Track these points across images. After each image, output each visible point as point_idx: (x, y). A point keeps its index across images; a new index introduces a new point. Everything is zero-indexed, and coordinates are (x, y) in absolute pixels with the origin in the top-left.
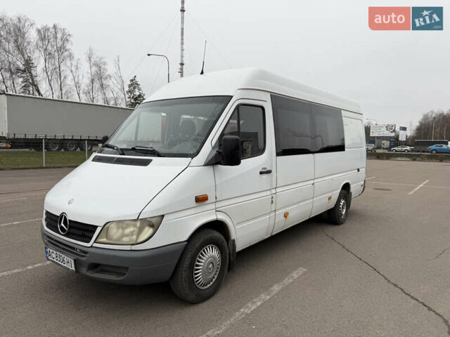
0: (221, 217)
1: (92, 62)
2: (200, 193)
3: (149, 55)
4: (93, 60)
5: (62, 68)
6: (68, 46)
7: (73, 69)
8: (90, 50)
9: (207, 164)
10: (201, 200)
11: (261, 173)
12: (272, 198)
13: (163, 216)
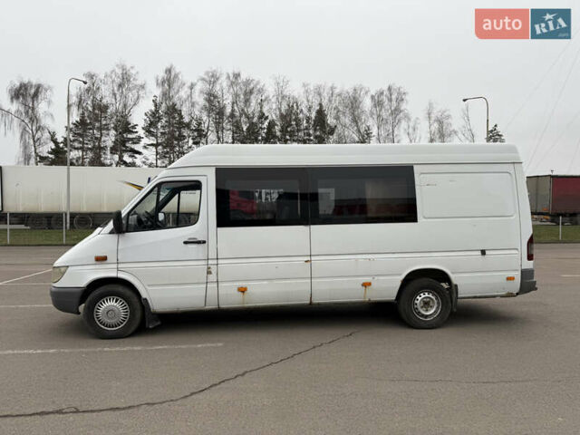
0: (122, 275)
1: (433, 119)
2: (101, 254)
3: (464, 100)
4: (433, 117)
5: (396, 133)
6: (403, 106)
7: (411, 130)
8: (430, 104)
9: (110, 233)
10: (101, 259)
11: (185, 243)
12: (209, 268)
13: (68, 267)
